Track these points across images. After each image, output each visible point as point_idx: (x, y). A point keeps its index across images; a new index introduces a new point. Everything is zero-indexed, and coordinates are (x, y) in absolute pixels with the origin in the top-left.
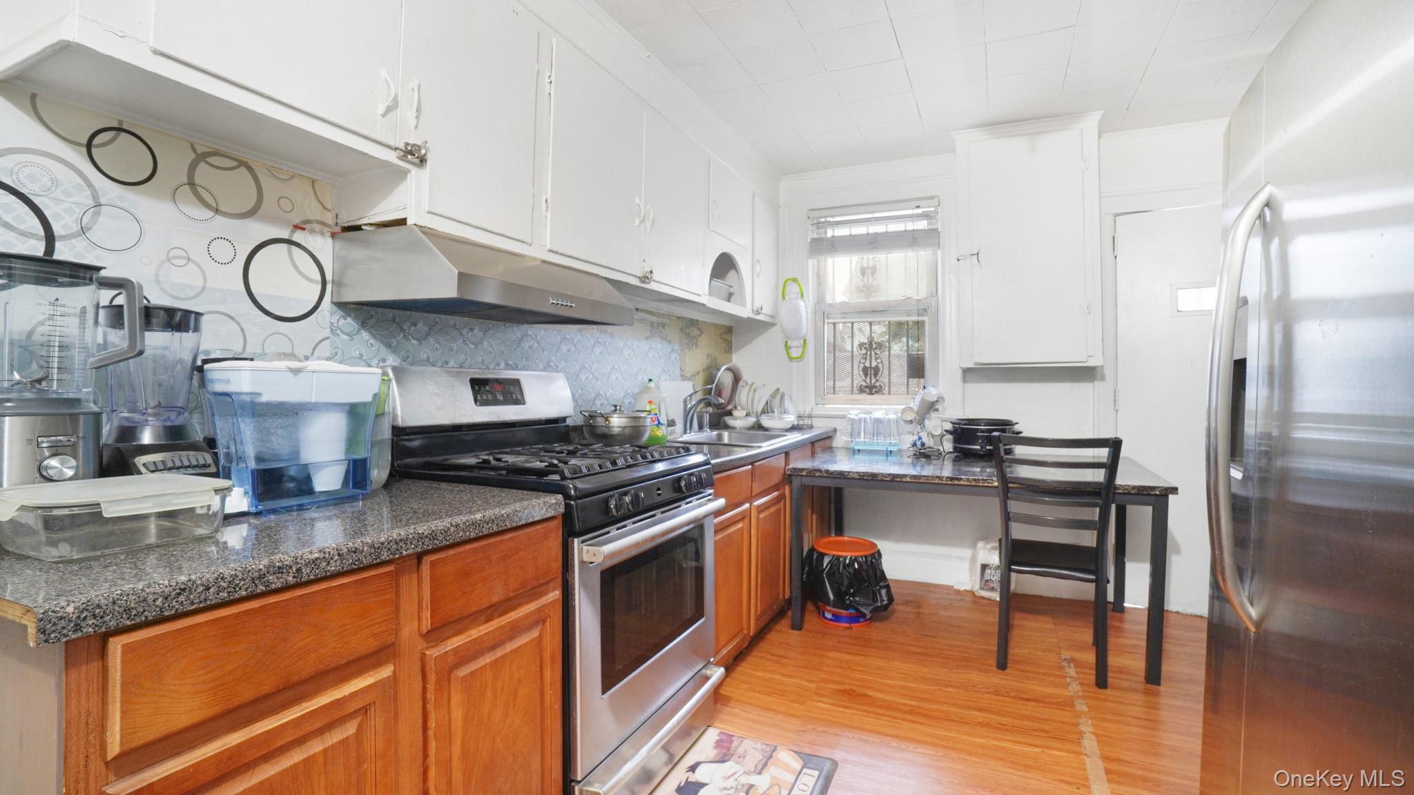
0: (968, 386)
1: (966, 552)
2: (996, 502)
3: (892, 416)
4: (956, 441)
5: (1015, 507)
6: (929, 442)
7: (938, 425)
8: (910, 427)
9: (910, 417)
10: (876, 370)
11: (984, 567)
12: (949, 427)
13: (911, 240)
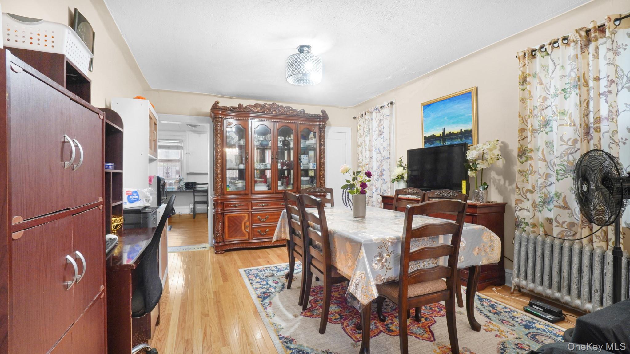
0: (188, 176)
1: (188, 207)
2: (192, 194)
3: (174, 182)
4: (186, 186)
5: (196, 194)
6: (181, 186)
7: (182, 183)
8: (177, 184)
9: (177, 182)
10: (169, 173)
11: (191, 208)
12: (185, 183)
13: (177, 148)
